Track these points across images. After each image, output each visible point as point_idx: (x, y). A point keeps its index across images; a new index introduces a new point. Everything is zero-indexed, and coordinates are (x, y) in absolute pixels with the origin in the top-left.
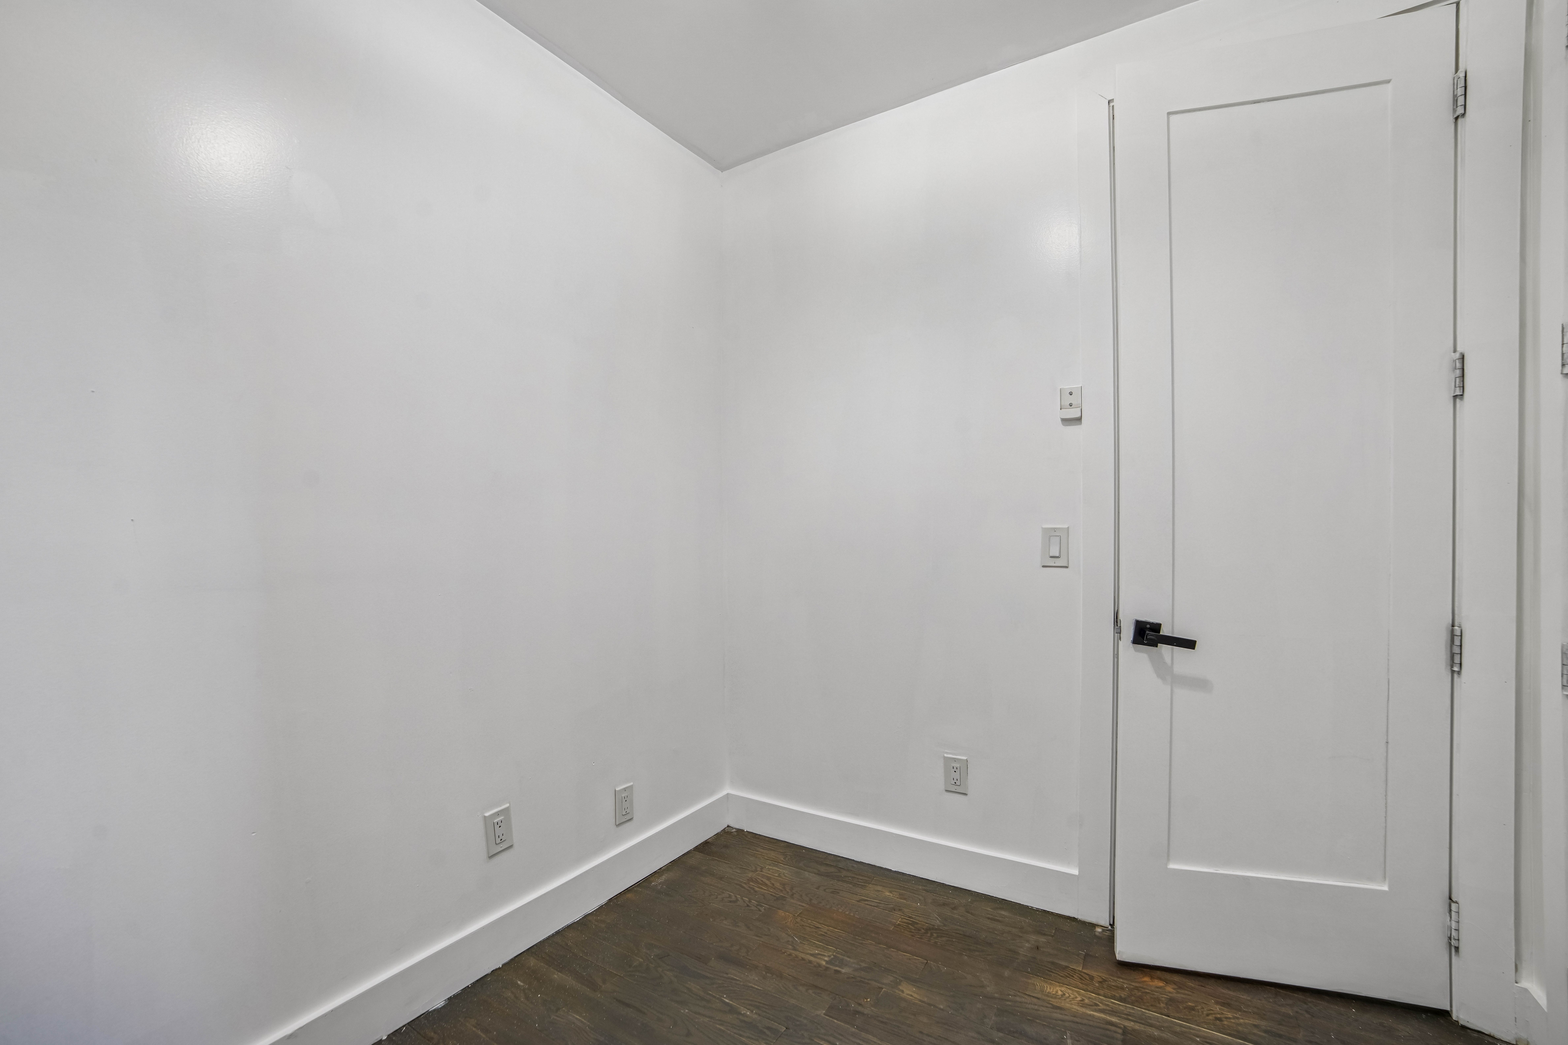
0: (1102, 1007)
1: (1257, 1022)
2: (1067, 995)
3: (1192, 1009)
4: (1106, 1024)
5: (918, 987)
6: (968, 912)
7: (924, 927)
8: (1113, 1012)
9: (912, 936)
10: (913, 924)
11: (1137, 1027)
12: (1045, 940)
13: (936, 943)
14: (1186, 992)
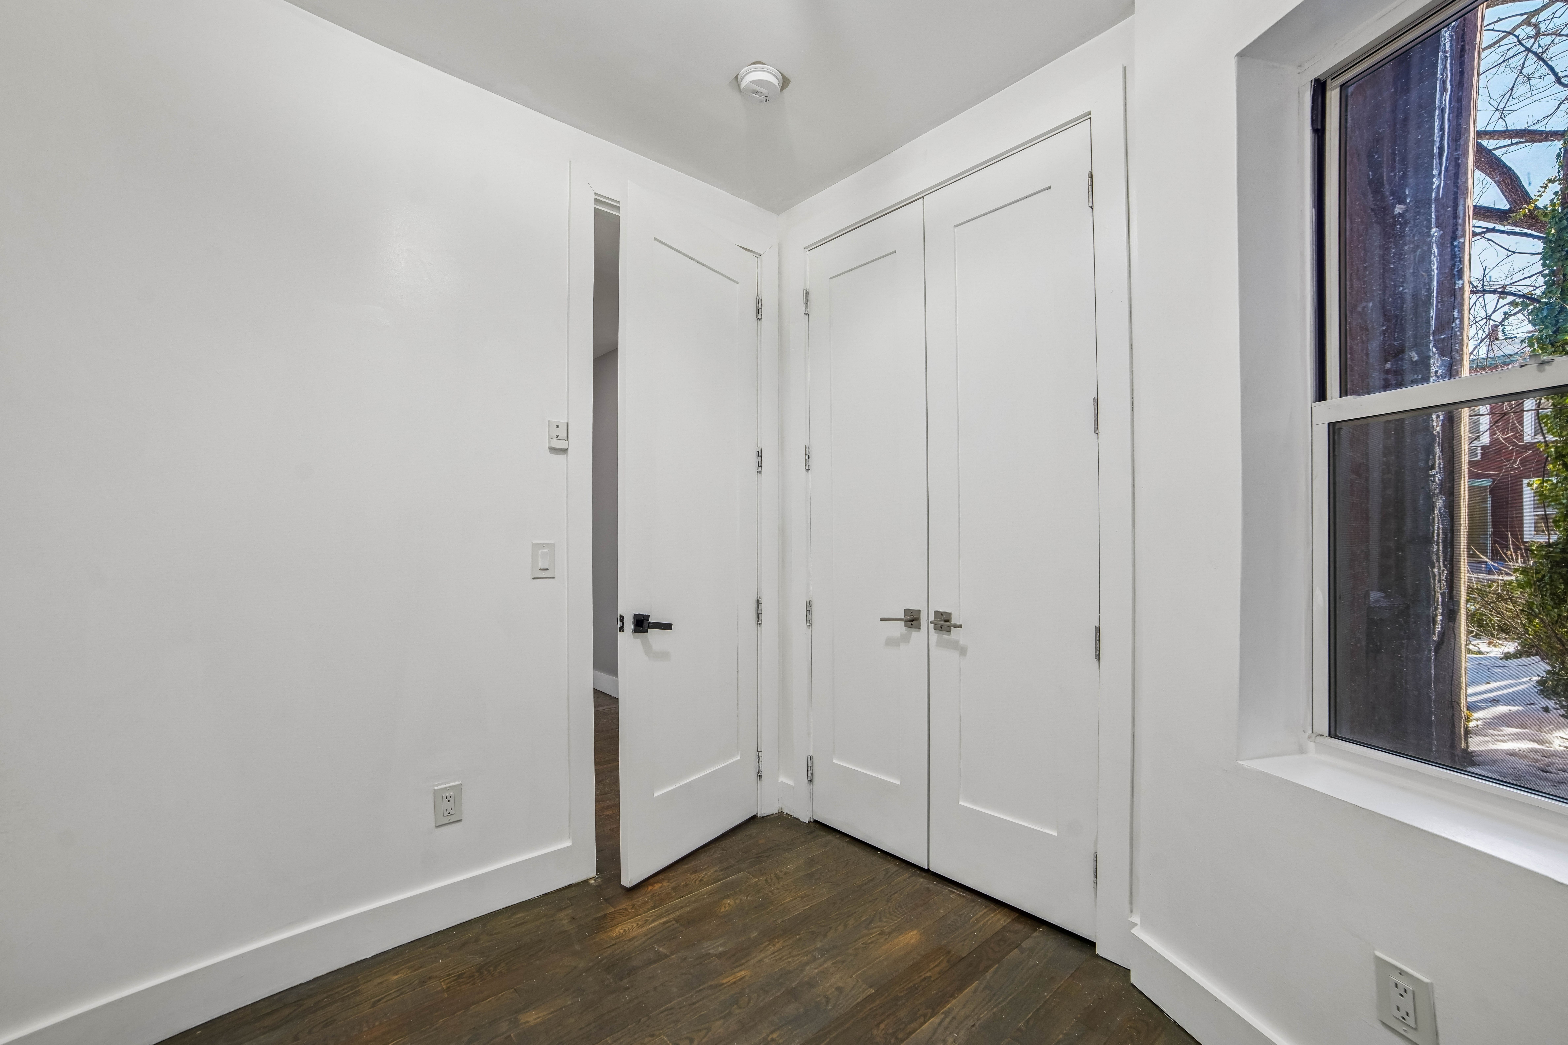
0: (651, 919)
1: (714, 869)
2: (627, 929)
3: (686, 885)
4: (665, 925)
5: (534, 1008)
6: (492, 935)
7: (473, 971)
8: (659, 916)
9: (474, 984)
10: (460, 976)
11: (678, 913)
12: (571, 911)
13: (500, 972)
14: (674, 880)
